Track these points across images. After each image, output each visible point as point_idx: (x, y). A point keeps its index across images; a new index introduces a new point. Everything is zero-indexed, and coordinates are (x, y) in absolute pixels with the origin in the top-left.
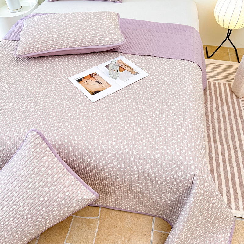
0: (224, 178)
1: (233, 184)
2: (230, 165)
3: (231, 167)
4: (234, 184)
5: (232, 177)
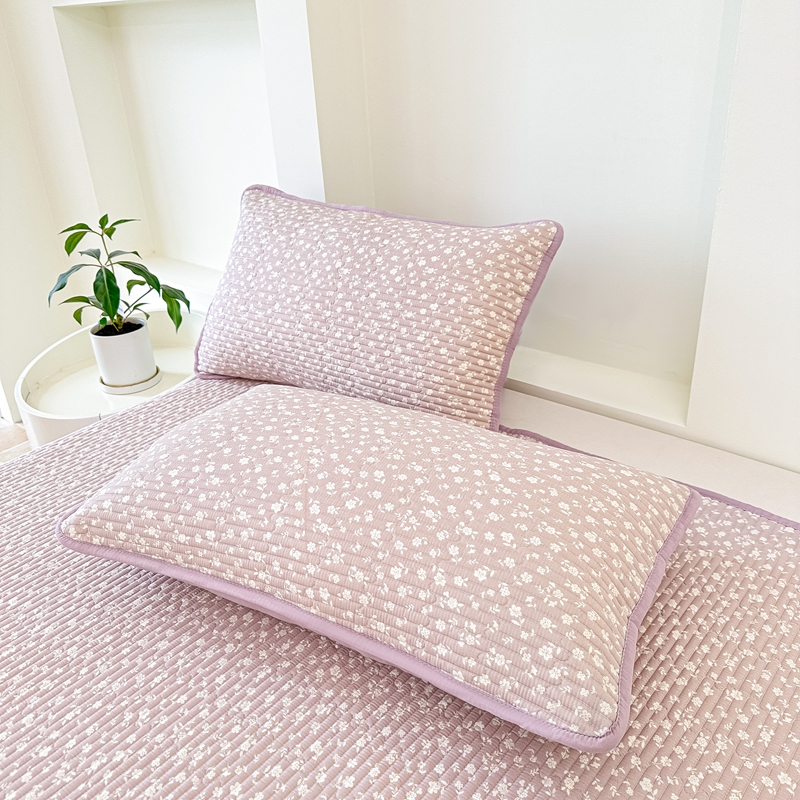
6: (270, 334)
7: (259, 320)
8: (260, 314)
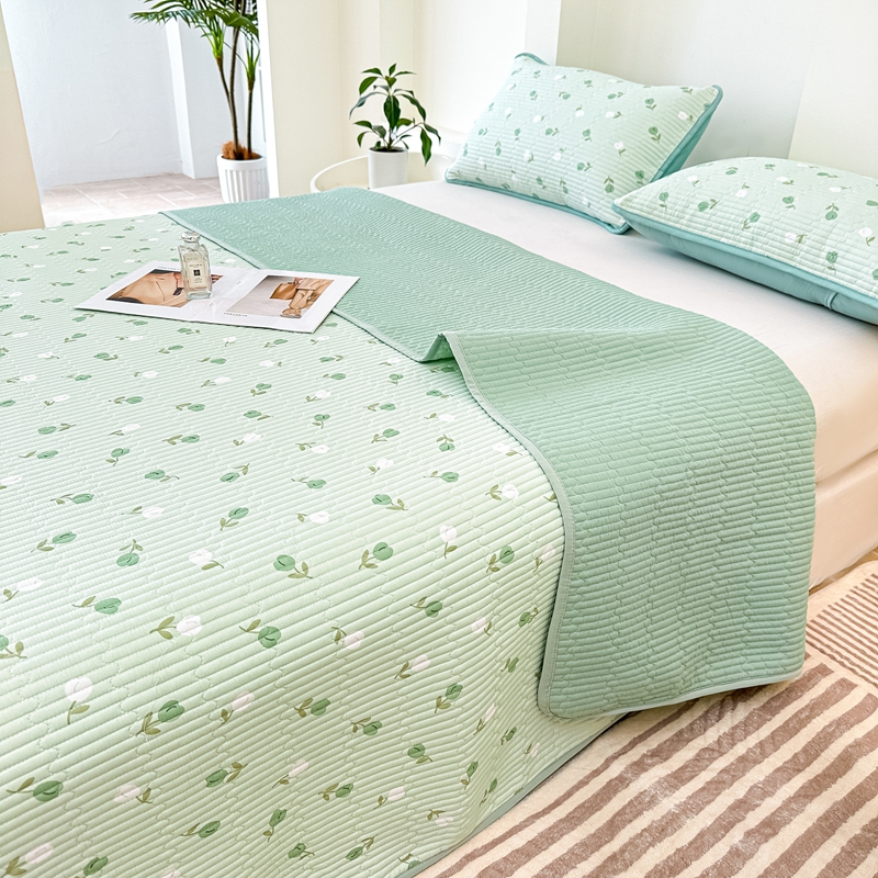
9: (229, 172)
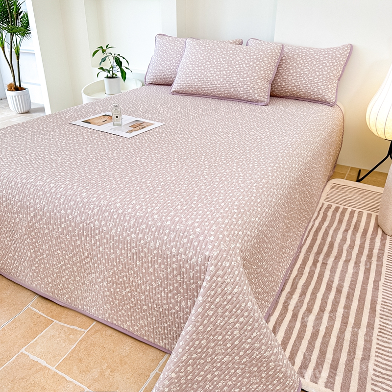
0: (312, 331)
1: (322, 343)
2: (329, 317)
3: (332, 319)
4: (325, 344)
5: (325, 333)
6: (172, 68)
7: (168, 65)
8: (169, 63)
9: (14, 97)
